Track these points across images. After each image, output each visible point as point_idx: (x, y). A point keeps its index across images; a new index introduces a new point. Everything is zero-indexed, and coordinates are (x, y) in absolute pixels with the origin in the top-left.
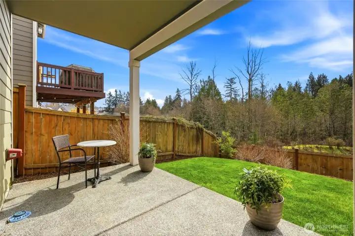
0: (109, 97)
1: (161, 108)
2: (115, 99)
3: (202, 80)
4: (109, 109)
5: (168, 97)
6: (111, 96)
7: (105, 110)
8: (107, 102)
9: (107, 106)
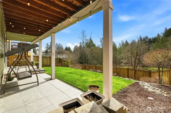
0: (47, 46)
1: (73, 51)
2: (50, 46)
3: (86, 39)
4: (47, 51)
5: (76, 46)
6: (48, 45)
7: (45, 52)
8: (46, 48)
9: (46, 50)
